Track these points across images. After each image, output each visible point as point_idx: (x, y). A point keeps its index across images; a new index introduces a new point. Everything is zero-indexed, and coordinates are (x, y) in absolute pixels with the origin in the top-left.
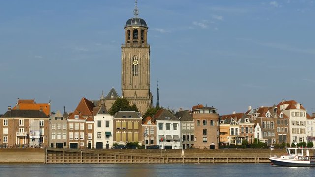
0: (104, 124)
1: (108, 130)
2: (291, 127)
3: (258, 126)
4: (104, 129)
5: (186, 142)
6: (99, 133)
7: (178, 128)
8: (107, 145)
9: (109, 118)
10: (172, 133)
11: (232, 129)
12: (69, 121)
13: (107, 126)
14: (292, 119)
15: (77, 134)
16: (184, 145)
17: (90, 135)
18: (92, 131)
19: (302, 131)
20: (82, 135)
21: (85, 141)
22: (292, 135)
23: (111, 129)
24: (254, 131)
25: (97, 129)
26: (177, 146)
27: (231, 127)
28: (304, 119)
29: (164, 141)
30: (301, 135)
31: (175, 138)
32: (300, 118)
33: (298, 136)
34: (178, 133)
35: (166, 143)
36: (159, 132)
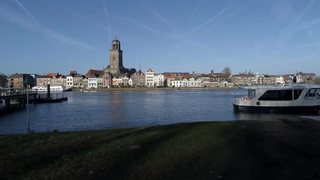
0: (70, 80)
1: (71, 82)
2: (146, 79)
3: (130, 79)
4: (70, 82)
5: (99, 85)
7: (96, 80)
9: (71, 77)
10: (94, 82)
13: (71, 80)
14: (147, 76)
16: (98, 87)
18: (66, 82)
19: (152, 80)
22: (146, 82)
23: (72, 82)
24: (129, 81)
25: (67, 82)
26: (96, 87)
27: (118, 79)
28: (153, 76)
29: (91, 85)
30: (151, 82)
31: (95, 84)
32: (150, 76)
33: (150, 82)
34: (96, 82)
35: (91, 86)
36: (89, 82)
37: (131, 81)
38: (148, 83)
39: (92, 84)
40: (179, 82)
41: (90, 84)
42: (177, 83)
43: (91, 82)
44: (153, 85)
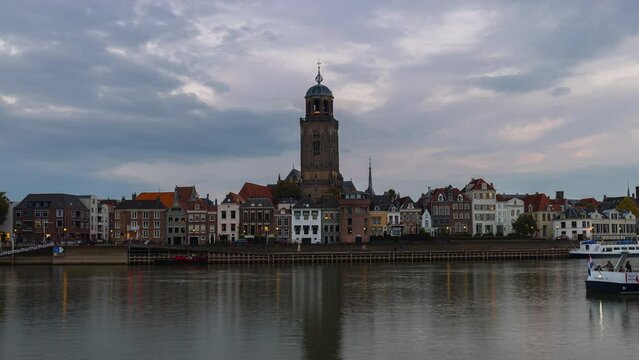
0: (229, 215)
1: (234, 221)
2: (475, 212)
3: (426, 212)
4: (229, 221)
5: (328, 234)
6: (224, 226)
7: (319, 217)
8: (233, 239)
9: (235, 207)
10: (310, 222)
11: (391, 217)
12: (188, 212)
13: (233, 216)
14: (476, 202)
15: (197, 227)
16: (326, 238)
17: (212, 228)
18: (215, 223)
19: (489, 217)
20: (203, 227)
21: (207, 234)
22: (475, 222)
23: (236, 221)
24: (421, 218)
25: (221, 221)
26: (317, 238)
27: (389, 214)
28: (493, 202)
29: (302, 232)
30: (488, 223)
31: (315, 229)
32: (484, 202)
33: (484, 223)
34: (318, 222)
35: (302, 235)
36: (295, 222)
37: (429, 218)
38: (479, 227)
39: (306, 229)
40: (579, 223)
41: (298, 229)
42: (574, 225)
43: (302, 222)
44: (495, 231)
